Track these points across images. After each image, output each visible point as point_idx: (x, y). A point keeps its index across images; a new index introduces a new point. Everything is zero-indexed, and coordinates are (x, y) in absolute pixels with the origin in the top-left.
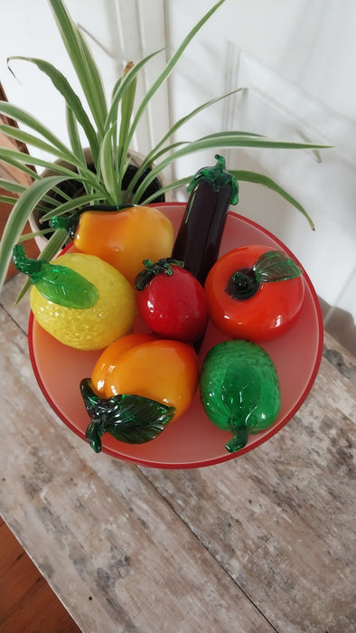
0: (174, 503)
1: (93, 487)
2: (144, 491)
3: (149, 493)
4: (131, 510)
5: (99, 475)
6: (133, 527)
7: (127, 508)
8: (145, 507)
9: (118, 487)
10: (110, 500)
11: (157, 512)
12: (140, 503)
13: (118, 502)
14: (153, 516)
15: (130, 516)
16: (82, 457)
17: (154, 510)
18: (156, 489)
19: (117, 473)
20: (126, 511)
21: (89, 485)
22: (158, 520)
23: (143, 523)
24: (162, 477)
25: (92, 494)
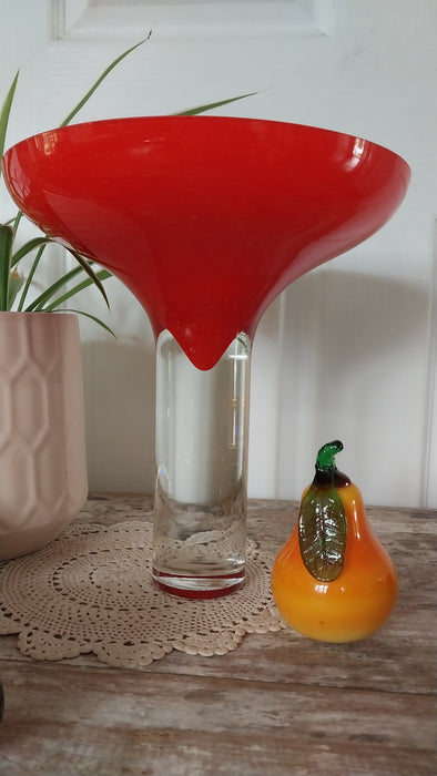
0: (370, 685)
1: (195, 751)
2: (302, 699)
3: (315, 696)
4: (320, 735)
5: (183, 727)
6: (360, 755)
7: (307, 737)
8: (338, 716)
9: (247, 722)
10: (256, 748)
11: (366, 710)
12: (319, 716)
13: (276, 740)
14: (366, 718)
15: (328, 744)
16: (110, 725)
17: (357, 710)
18: (316, 686)
19: (219, 705)
20: (310, 742)
21: (180, 754)
22: (384, 717)
23: (370, 738)
24: (303, 669)
25: (205, 762)
